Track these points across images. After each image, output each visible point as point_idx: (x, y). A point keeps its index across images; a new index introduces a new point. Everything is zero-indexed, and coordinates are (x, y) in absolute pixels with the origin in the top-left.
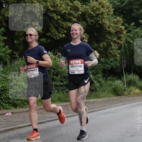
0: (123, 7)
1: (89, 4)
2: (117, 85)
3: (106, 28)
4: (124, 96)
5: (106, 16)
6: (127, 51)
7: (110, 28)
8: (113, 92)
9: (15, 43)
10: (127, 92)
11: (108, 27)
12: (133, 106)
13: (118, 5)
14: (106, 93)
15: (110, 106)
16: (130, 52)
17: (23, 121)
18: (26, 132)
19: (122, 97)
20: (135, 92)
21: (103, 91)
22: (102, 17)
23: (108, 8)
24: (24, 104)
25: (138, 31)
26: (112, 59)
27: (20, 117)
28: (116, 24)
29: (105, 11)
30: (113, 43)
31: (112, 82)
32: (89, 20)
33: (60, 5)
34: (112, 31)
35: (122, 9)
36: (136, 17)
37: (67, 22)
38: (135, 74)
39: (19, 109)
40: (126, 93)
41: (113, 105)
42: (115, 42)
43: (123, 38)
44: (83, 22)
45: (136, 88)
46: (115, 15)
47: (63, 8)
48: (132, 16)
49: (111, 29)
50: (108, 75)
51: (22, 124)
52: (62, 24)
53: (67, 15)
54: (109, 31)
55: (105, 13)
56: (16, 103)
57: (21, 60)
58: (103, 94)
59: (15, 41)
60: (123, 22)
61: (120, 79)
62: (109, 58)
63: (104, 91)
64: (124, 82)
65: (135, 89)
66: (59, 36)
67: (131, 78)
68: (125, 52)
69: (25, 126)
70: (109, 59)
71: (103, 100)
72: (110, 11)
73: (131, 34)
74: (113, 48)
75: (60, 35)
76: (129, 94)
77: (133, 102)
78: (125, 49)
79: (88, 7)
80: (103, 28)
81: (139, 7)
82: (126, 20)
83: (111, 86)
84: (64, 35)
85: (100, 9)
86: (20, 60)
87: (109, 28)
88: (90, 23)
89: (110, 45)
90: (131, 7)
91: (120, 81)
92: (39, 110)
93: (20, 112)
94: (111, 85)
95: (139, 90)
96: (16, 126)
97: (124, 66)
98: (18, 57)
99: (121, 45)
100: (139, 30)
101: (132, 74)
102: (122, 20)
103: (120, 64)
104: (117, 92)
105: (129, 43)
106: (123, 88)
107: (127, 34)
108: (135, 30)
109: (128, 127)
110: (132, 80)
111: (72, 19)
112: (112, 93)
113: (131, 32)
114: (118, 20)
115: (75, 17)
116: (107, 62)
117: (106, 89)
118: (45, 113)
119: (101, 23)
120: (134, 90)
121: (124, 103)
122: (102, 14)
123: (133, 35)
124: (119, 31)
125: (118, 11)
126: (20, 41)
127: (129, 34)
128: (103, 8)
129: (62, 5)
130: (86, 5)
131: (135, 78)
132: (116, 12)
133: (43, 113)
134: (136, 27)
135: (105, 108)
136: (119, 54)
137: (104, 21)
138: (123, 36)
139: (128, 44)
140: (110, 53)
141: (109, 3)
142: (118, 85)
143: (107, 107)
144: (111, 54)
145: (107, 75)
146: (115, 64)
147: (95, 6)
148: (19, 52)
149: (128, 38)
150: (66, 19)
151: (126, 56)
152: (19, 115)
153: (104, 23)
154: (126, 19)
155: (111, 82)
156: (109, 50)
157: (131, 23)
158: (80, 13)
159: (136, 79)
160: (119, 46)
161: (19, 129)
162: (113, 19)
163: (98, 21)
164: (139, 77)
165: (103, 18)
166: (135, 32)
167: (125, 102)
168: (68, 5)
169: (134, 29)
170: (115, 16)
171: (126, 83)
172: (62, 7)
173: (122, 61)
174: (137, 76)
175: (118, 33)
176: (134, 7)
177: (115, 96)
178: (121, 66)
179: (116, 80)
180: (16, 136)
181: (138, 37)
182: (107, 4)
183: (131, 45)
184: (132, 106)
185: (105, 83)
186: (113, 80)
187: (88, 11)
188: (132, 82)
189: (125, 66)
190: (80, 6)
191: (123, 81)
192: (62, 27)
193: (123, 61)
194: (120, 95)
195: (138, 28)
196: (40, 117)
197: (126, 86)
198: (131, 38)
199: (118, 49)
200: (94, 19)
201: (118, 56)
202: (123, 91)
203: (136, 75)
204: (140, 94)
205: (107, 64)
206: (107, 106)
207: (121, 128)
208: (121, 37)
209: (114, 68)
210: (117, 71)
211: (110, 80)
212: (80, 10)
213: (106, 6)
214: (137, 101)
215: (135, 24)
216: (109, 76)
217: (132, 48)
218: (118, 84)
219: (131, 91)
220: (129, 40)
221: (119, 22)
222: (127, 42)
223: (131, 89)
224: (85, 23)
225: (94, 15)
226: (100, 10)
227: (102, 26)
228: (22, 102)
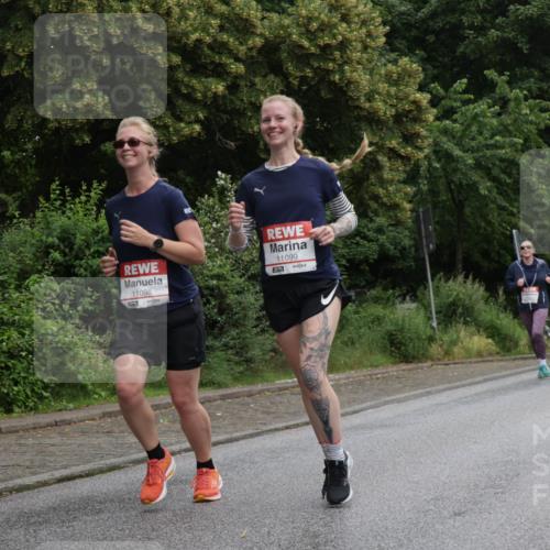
0: (424, 21)
1: (294, 8)
2: (403, 321)
3: (358, 99)
4: (429, 363)
5: (356, 55)
6: (441, 187)
7: (374, 99)
8: (385, 347)
9: (6, 161)
10: (441, 346)
11: (365, 95)
12: (461, 398)
13: (403, 14)
14: (358, 354)
15: (373, 403)
16: (451, 191)
17: (37, 464)
18: (51, 504)
19: (420, 365)
20: (470, 346)
21: (347, 345)
22: (342, 57)
23: (364, 23)
24: (41, 398)
25: (483, 112)
26: (381, 220)
27: (24, 449)
28: (396, 83)
29: (355, 34)
30: (386, 159)
31: (383, 308)
32: (291, 68)
33: (181, 10)
34: (381, 113)
35: (417, 28)
36: (472, 57)
37: (206, 77)
38: (471, 277)
39: (21, 417)
40: (435, 349)
41: (388, 399)
42: (393, 154)
43: (426, 137)
44: (271, 77)
45: (473, 329)
46: (392, 51)
47: (191, 25)
48: (458, 54)
49: (379, 105)
50: (366, 281)
51: (34, 474)
52: (187, 86)
53: (206, 49)
54: (369, 113)
55: (355, 41)
56: (8, 394)
57: (28, 228)
58: (349, 358)
59: (7, 154)
60: (422, 76)
61: (415, 298)
62: (371, 215)
63: (353, 343)
64: (427, 307)
65: (472, 335)
66: (177, 132)
67: (455, 293)
68: (433, 192)
69: (45, 484)
70: (371, 221)
71: (348, 378)
72: (375, 35)
73: (455, 121)
74: (385, 176)
75: (182, 125)
76: (447, 353)
77: (463, 386)
78: (432, 179)
79: (287, 22)
80: (347, 101)
81: (485, 20)
82: (435, 72)
83: (380, 324)
84: (197, 127)
85: (335, 26)
86: (25, 225)
87: (370, 98)
88: (296, 82)
89: (374, 165)
90: (453, 21)
91: (414, 305)
92: (100, 418)
93: (26, 430)
94: (378, 320)
95: (488, 337)
96: (11, 484)
97: (428, 246)
98: (17, 214)
99: (417, 166)
100: (486, 107)
101: (460, 278)
102: (420, 69)
103: (414, 239)
104: (401, 348)
105: (448, 157)
106: (425, 332)
107: (438, 123)
108: (471, 106)
109: (443, 478)
110: (460, 299)
111: (226, 65)
112: (383, 350)
113: (455, 116)
114: (404, 70)
115: (237, 59)
116: (365, 230)
117: (360, 337)
118: (123, 432)
119: (340, 79)
120: (468, 339)
121: (428, 390)
122: (344, 45)
123: (462, 128)
124: (410, 111)
125: (403, 36)
126: (26, 151)
127: (447, 122)
128: (344, 25)
129: (188, 12)
130: (283, 12)
131: (470, 292)
132: (396, 38)
133: (116, 430)
134: (472, 97)
135: (357, 407)
136: (410, 202)
137: (352, 72)
138: (424, 132)
139: (443, 160)
140: (376, 198)
141: (370, 5)
142: (407, 319)
143: (364, 405)
144: (377, 202)
145: (363, 283)
146: (395, 237)
147: (316, 14)
148: (20, 193)
149: (444, 139)
150: (204, 67)
151: (435, 206)
152: (22, 442)
153: (350, 83)
154: (434, 67)
155: (378, 310)
156: (372, 184)
157: (455, 82)
158: (259, 41)
159: (474, 297)
160: (408, 169)
161: (20, 494)
162: (385, 65)
163: (328, 72)
164: (487, 290)
165: (348, 61)
166: (468, 114)
167: (433, 385)
168: (209, 11)
169: (466, 102)
170: (393, 55)
171: (437, 313)
172: (187, 18)
173: (423, 226)
174: (477, 285)
175: (405, 119)
176: (464, 19)
177: (394, 363)
178: (418, 246)
179: (397, 301)
180: (8, 521)
181: (481, 133)
182: (361, 8)
183: (453, 165)
184: (459, 401)
185: (357, 312)
186: (388, 299)
187: (290, 35)
188: (460, 310)
189: (431, 246)
190: (259, 15)
191: (423, 305)
192: (189, 98)
193: (427, 229)
194: (414, 358)
195: (481, 99)
196: (103, 445)
197: (435, 324)
198: (454, 137)
199: (405, 182)
200: (312, 67)
201: (404, 209)
202: (426, 342)
203: (474, 280)
204: (490, 354)
205: (365, 238)
206: (363, 402)
207: (417, 483)
208: (417, 135)
209: (391, 253)
210: (400, 265)
211: (377, 300)
212: (259, 31)
213: (358, 15)
214: (477, 379)
215: (469, 84)
216: (371, 285)
217: (459, 175)
218: (404, 317)
219: (454, 343)
220: (449, 145)
221: (407, 79)
222: (439, 152)
223: (455, 336)
224: (277, 80)
225: (313, 50)
226: (335, 31)
227: (345, 93)
228: (33, 391)
